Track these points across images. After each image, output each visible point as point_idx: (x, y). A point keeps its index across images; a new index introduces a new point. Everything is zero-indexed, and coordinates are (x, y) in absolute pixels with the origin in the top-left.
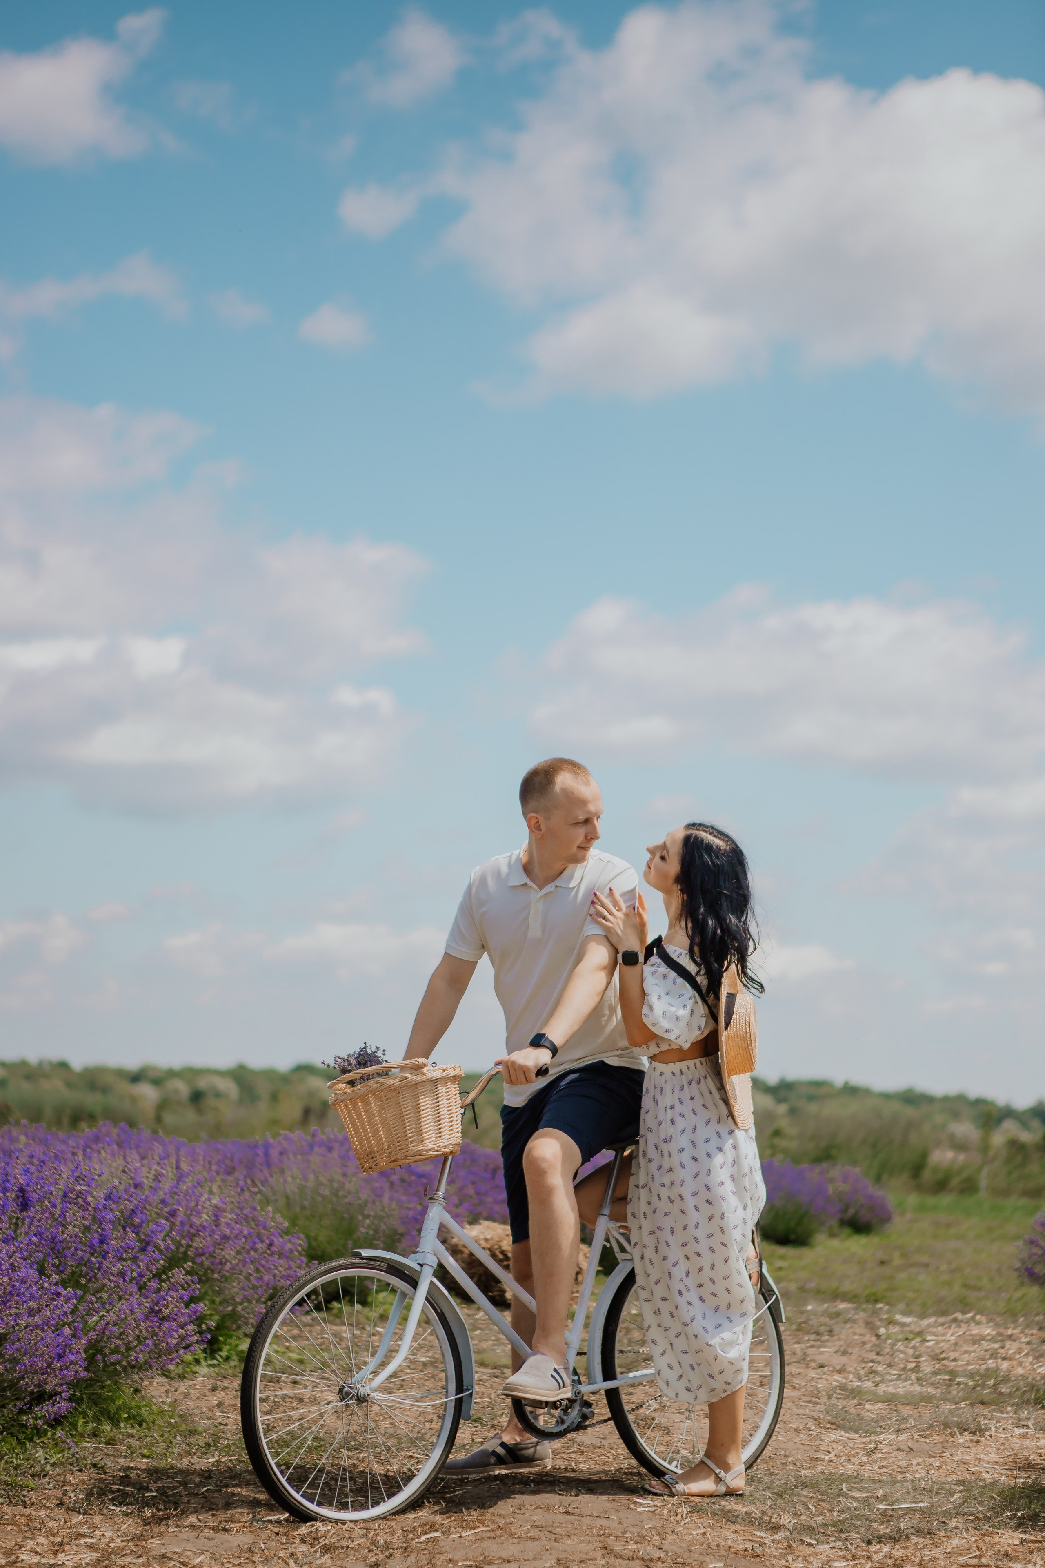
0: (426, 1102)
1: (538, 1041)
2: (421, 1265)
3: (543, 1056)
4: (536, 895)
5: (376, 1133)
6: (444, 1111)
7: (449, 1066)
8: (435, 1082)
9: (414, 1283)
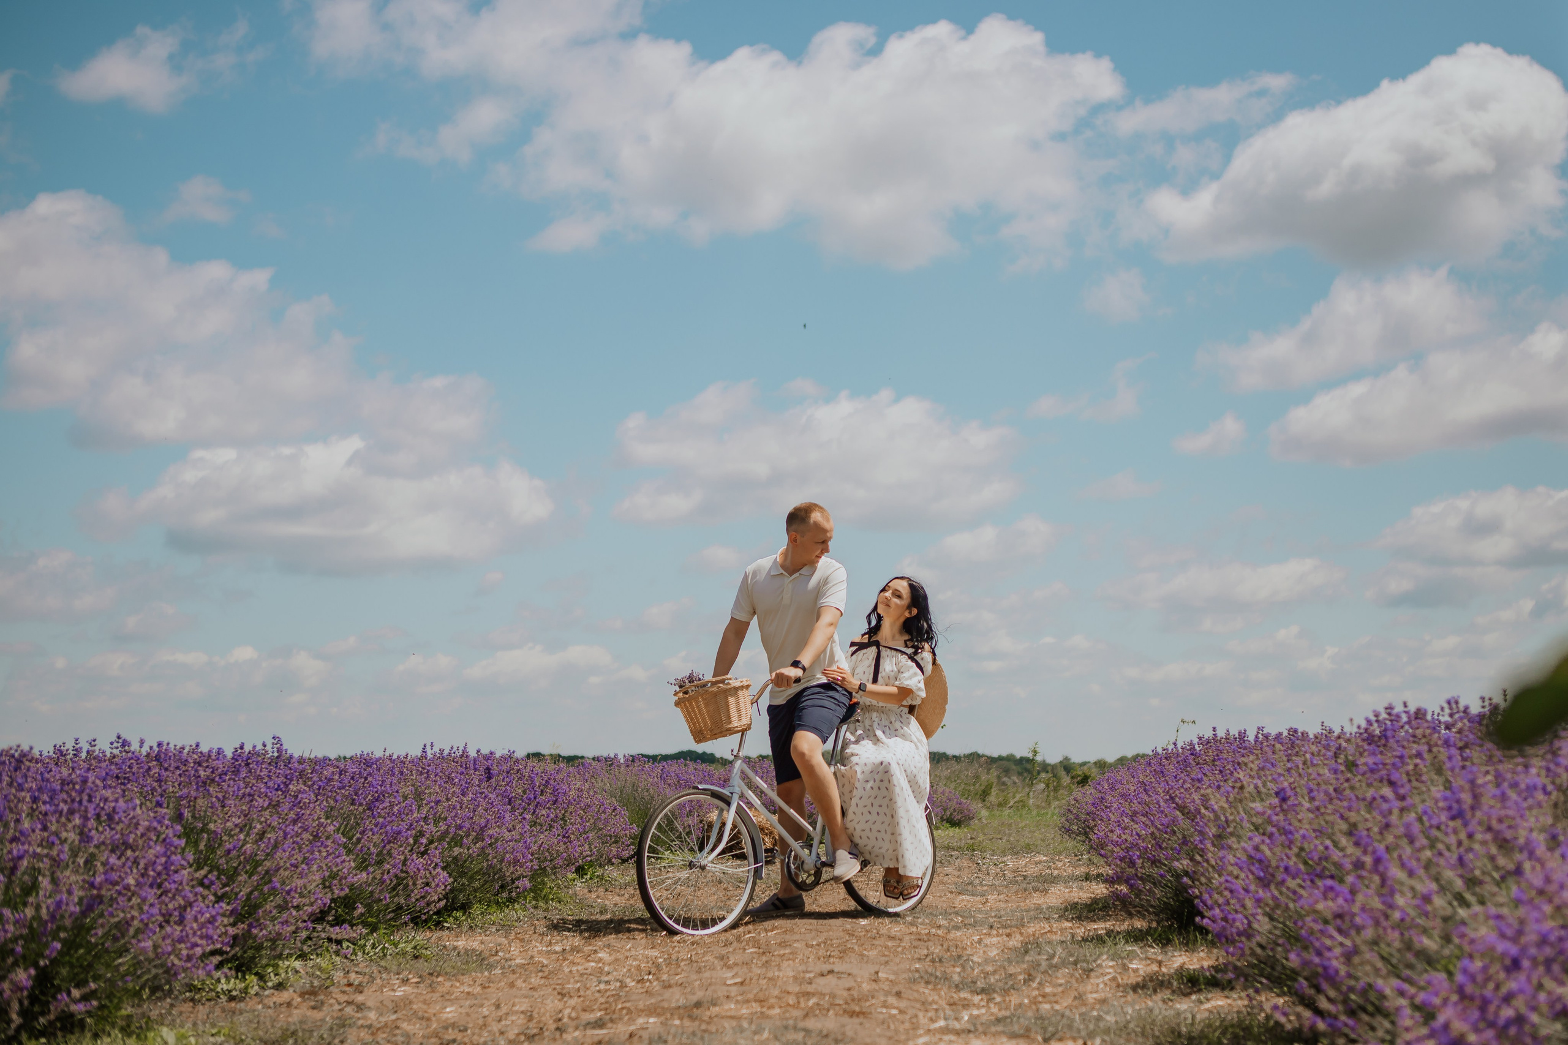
0: (732, 700)
1: (796, 664)
2: (732, 793)
3: (798, 672)
4: (788, 580)
5: (704, 719)
6: (742, 705)
7: (744, 679)
8: (736, 689)
9: (729, 804)
